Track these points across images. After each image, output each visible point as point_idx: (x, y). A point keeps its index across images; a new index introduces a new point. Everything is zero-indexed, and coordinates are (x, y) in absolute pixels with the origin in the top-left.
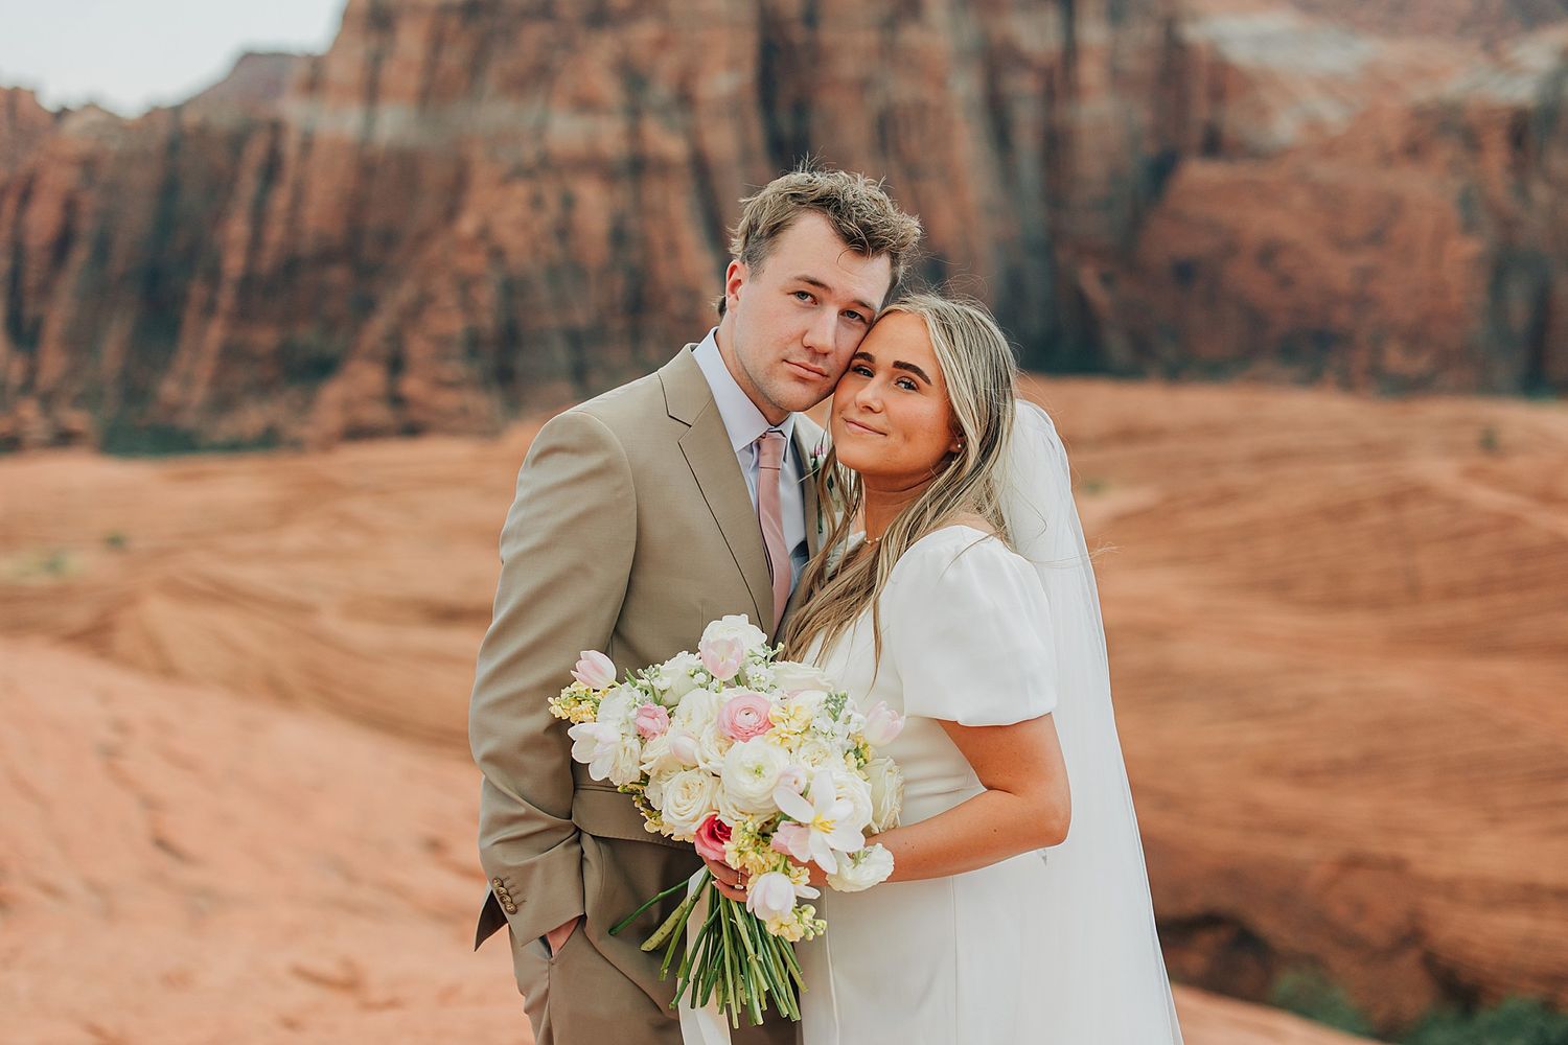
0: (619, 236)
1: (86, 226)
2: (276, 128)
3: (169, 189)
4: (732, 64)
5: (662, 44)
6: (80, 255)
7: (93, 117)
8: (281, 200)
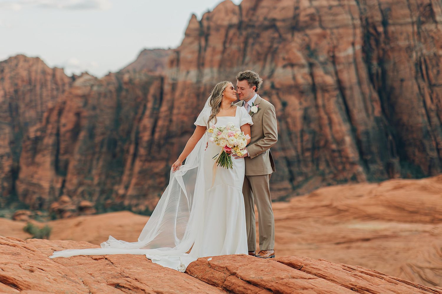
0: (306, 118)
1: (85, 123)
2: (162, 79)
3: (119, 107)
4: (353, 44)
5: (323, 36)
6: (83, 135)
7: (86, 77)
8: (164, 108)
